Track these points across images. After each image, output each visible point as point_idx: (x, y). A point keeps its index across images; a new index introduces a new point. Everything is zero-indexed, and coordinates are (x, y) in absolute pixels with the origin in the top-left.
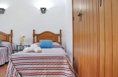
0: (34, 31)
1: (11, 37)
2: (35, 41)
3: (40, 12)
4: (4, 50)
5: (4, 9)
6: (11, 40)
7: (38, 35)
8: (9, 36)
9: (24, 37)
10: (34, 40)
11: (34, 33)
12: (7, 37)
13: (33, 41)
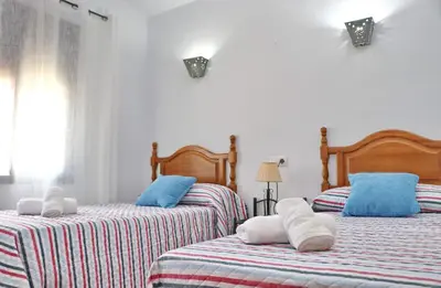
0: (324, 132)
1: (233, 166)
2: (333, 180)
3: (347, 42)
4: (198, 220)
5: (204, 60)
6: (233, 179)
7: (343, 153)
8: (225, 161)
9: (282, 161)
10: (326, 176)
11: (325, 142)
12: (217, 164)
13: (321, 180)
